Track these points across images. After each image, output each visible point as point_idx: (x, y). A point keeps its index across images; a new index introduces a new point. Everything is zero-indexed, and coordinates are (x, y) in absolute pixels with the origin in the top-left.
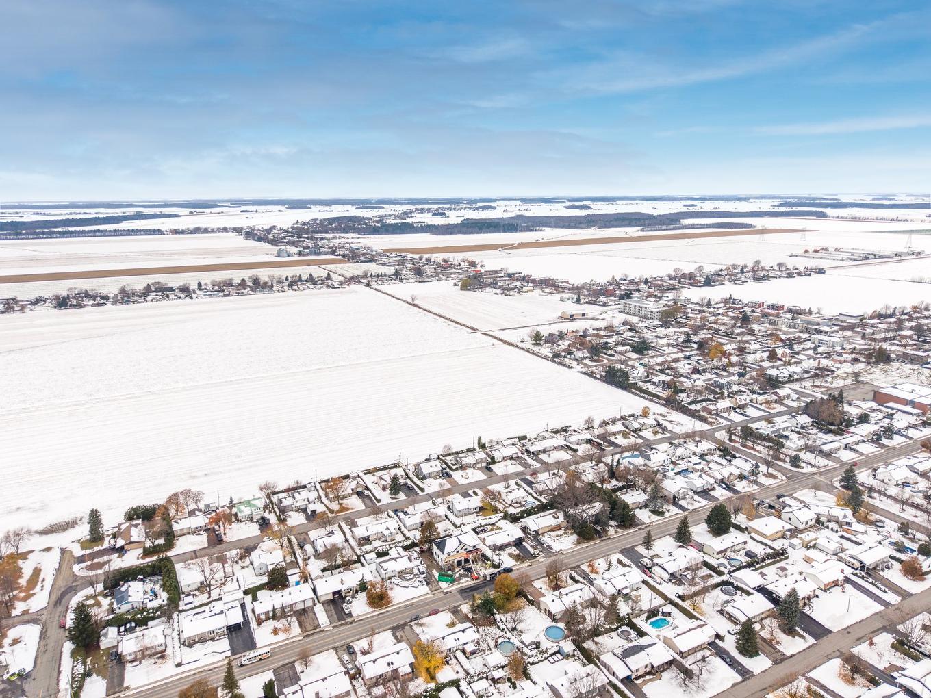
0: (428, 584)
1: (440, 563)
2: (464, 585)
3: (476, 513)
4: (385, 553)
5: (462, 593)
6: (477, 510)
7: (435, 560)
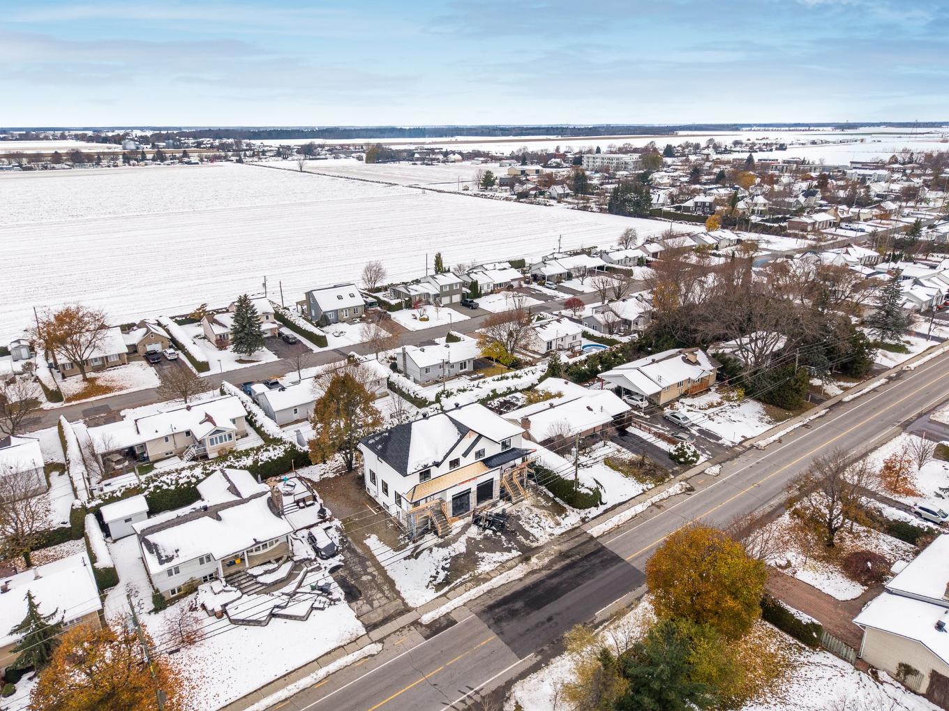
0: (352, 595)
1: (393, 510)
2: (497, 581)
3: (468, 374)
4: (188, 494)
5: (498, 621)
6: (469, 367)
7: (373, 502)
